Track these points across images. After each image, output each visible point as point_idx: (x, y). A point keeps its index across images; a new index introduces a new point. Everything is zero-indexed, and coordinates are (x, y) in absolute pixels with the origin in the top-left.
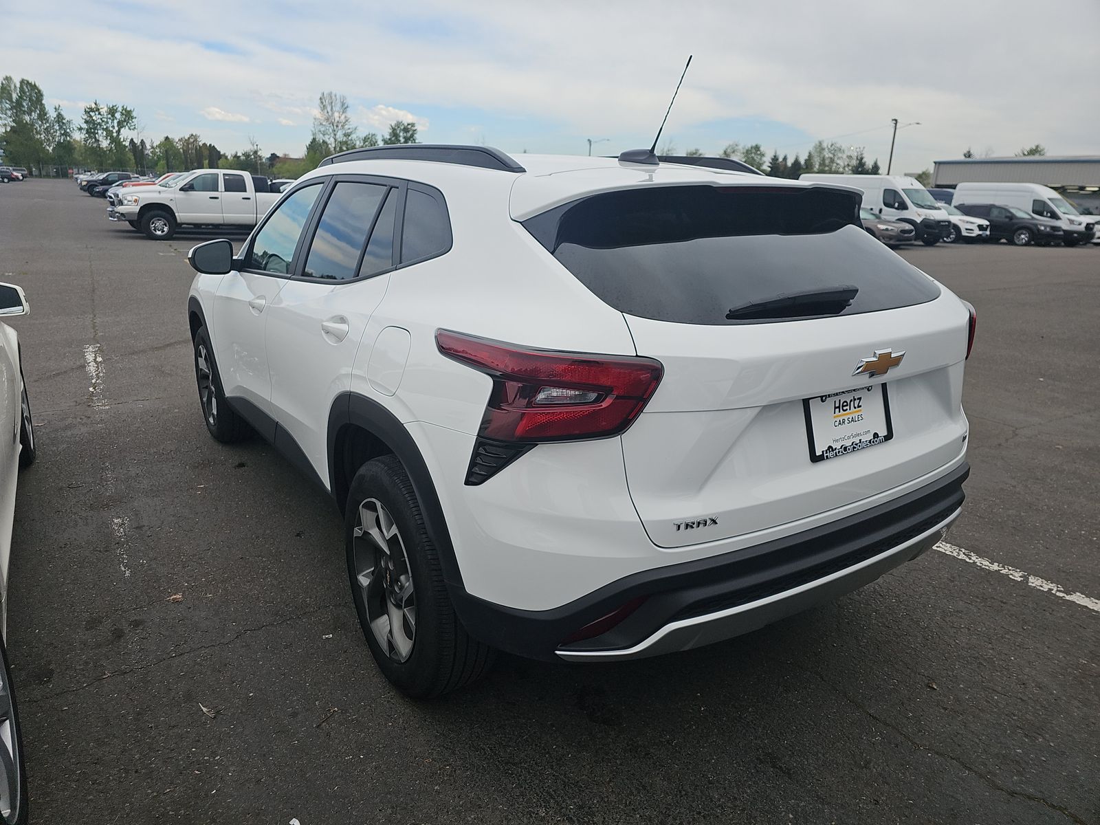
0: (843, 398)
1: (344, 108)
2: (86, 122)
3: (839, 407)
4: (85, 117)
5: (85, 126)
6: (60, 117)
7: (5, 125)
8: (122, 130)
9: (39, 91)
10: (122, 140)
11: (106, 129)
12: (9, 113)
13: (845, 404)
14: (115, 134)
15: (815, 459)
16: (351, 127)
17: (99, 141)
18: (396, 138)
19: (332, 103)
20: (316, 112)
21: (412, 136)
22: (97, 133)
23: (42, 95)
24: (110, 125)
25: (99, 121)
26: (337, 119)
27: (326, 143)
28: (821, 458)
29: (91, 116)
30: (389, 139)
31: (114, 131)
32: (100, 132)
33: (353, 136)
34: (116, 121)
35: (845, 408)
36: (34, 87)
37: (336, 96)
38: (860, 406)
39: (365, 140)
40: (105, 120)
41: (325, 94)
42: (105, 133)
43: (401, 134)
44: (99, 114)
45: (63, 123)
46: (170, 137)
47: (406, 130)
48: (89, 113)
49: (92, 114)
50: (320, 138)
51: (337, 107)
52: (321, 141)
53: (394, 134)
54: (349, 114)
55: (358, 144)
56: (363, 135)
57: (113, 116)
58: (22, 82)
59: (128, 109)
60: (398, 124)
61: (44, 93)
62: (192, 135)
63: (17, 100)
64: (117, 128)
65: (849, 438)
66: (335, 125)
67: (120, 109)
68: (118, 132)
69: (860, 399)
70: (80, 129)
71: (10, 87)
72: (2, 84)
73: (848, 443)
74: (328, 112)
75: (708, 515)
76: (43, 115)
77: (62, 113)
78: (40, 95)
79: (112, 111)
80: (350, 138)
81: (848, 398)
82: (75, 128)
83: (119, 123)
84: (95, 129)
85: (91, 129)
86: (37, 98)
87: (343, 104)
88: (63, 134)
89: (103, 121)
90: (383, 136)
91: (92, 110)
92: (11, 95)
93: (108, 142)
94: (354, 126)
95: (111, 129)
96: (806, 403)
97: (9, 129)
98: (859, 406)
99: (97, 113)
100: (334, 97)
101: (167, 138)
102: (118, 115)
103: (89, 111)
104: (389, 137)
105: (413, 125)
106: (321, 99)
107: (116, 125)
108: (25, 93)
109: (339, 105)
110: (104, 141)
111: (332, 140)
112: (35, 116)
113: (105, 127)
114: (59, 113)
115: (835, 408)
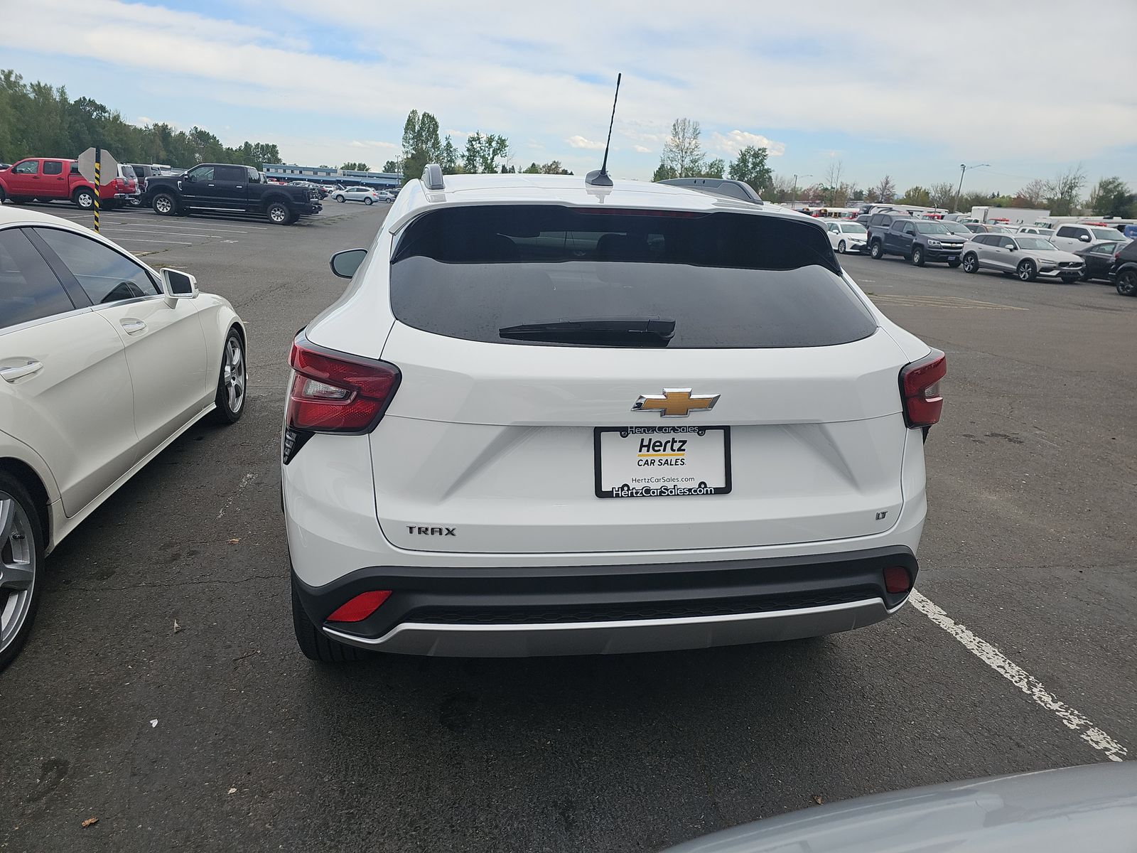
0: (656, 437)
1: (696, 134)
2: (468, 150)
3: (648, 447)
4: (468, 146)
5: (467, 154)
6: (449, 145)
7: (407, 152)
8: (496, 157)
9: (436, 123)
10: (494, 166)
11: (483, 157)
12: (411, 142)
13: (658, 444)
14: (489, 161)
15: (600, 494)
16: (699, 153)
17: (476, 167)
18: (745, 164)
19: (684, 129)
20: (669, 138)
21: (761, 162)
22: (475, 160)
23: (437, 127)
24: (486, 153)
25: (479, 149)
26: (687, 145)
27: (673, 169)
28: (609, 495)
29: (472, 145)
30: (737, 165)
31: (489, 158)
32: (478, 159)
33: (701, 162)
34: (491, 150)
35: (656, 448)
36: (432, 119)
37: (689, 122)
38: (684, 450)
39: (711, 166)
40: (483, 148)
41: (679, 121)
42: (481, 160)
43: (750, 160)
44: (479, 143)
45: (451, 151)
46: (536, 163)
47: (756, 155)
48: (471, 141)
49: (474, 143)
50: (668, 164)
51: (689, 134)
52: (669, 167)
53: (743, 160)
54: (700, 139)
55: (704, 171)
56: (709, 161)
57: (490, 145)
58: (424, 115)
59: (503, 138)
60: (748, 151)
61: (439, 125)
62: (555, 162)
63: (418, 131)
64: (491, 156)
65: (658, 480)
66: (684, 151)
67: (496, 138)
68: (492, 159)
69: (684, 442)
70: (463, 156)
71: (415, 119)
72: (409, 117)
73: (654, 486)
74: (679, 139)
75: (445, 524)
76: (436, 145)
77: (451, 142)
78: (436, 126)
79: (490, 141)
80: (696, 164)
81: (664, 438)
82: (459, 156)
83: (494, 151)
84: (474, 156)
85: (471, 156)
86: (434, 129)
87: (695, 130)
88: (449, 161)
89: (481, 149)
90: (731, 162)
91: (474, 139)
92: (415, 126)
93: (483, 168)
94: (702, 152)
95: (487, 156)
96: (598, 431)
97: (410, 156)
98: (679, 449)
99: (478, 142)
100: (687, 124)
101: (533, 164)
102: (494, 144)
103: (471, 140)
104: (737, 163)
105: (764, 150)
106: (674, 125)
107: (491, 152)
108: (425, 125)
109: (691, 131)
110: (480, 167)
111: (679, 166)
112: (430, 144)
113: (482, 154)
114: (449, 143)
115: (642, 446)
